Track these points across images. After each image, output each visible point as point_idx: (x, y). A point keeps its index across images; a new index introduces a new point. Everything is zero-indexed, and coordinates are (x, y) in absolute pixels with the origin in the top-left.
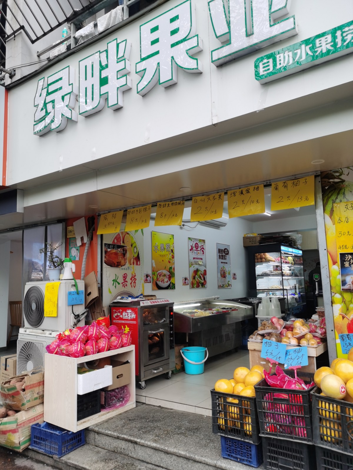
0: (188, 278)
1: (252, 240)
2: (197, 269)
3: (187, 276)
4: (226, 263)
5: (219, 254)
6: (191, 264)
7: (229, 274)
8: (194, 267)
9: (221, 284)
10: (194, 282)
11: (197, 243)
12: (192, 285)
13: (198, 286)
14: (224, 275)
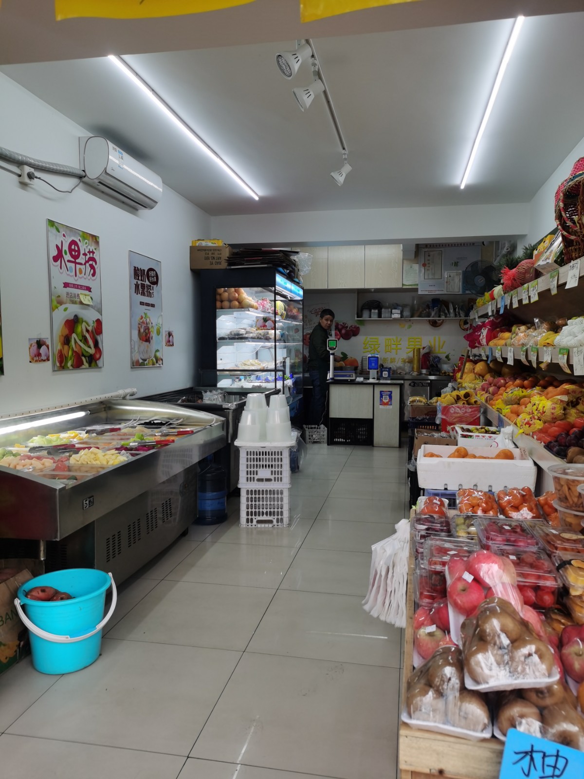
0: (49, 342)
1: (210, 255)
2: (76, 316)
3: (45, 335)
4: (153, 306)
5: (135, 281)
6: (56, 302)
7: (158, 333)
8: (66, 309)
9: (138, 357)
10: (65, 352)
11: (73, 242)
12: (61, 362)
13: (78, 365)
14: (145, 337)
